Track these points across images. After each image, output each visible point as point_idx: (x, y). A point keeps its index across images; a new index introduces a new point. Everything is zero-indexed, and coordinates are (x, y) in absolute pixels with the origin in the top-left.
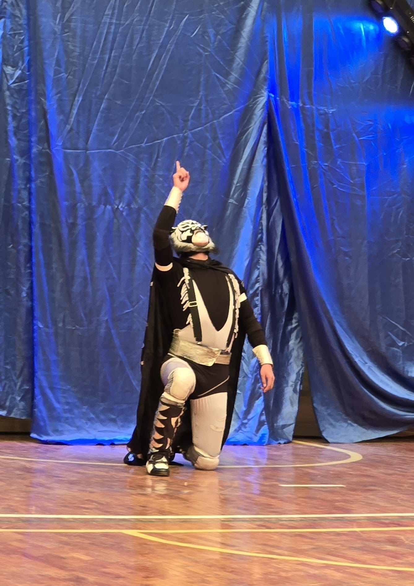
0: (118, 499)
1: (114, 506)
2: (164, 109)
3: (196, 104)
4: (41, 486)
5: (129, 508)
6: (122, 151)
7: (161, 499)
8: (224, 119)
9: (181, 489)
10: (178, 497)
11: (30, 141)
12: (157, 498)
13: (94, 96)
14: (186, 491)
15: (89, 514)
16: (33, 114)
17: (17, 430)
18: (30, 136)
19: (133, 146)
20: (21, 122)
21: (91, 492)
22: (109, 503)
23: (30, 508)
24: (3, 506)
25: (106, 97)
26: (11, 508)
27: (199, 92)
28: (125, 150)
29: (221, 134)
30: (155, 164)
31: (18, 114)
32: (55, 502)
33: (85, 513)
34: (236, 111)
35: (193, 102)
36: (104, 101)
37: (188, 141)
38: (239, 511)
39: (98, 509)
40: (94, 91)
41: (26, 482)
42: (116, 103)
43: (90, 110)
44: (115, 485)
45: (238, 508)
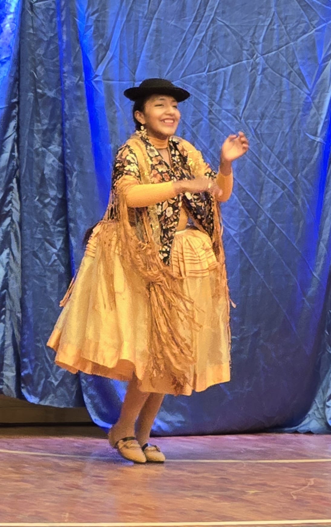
0: (168, 503)
1: (165, 511)
2: (228, 30)
3: (267, 23)
4: (77, 488)
5: (181, 513)
6: (178, 81)
7: (220, 502)
8: (302, 41)
9: (246, 489)
10: (241, 499)
11: (61, 72)
12: (216, 500)
13: (141, 15)
14: (252, 492)
15: (134, 521)
16: (65, 37)
17: (53, 421)
18: (61, 65)
19: (193, 75)
20: (50, 49)
21: (137, 495)
22: (158, 507)
23: (63, 516)
24: (29, 514)
25: (156, 16)
26: (41, 515)
27: (270, 8)
28: (181, 81)
29: (300, 59)
30: (221, 97)
31: (46, 39)
32: (92, 507)
33: (128, 520)
34: (316, 31)
35: (264, 21)
36: (154, 21)
37: (260, 68)
38: (315, 514)
39: (143, 515)
40: (141, 10)
41: (60, 484)
42: (167, 23)
43: (136, 32)
44: (166, 486)
45: (314, 511)
